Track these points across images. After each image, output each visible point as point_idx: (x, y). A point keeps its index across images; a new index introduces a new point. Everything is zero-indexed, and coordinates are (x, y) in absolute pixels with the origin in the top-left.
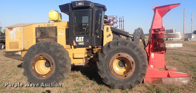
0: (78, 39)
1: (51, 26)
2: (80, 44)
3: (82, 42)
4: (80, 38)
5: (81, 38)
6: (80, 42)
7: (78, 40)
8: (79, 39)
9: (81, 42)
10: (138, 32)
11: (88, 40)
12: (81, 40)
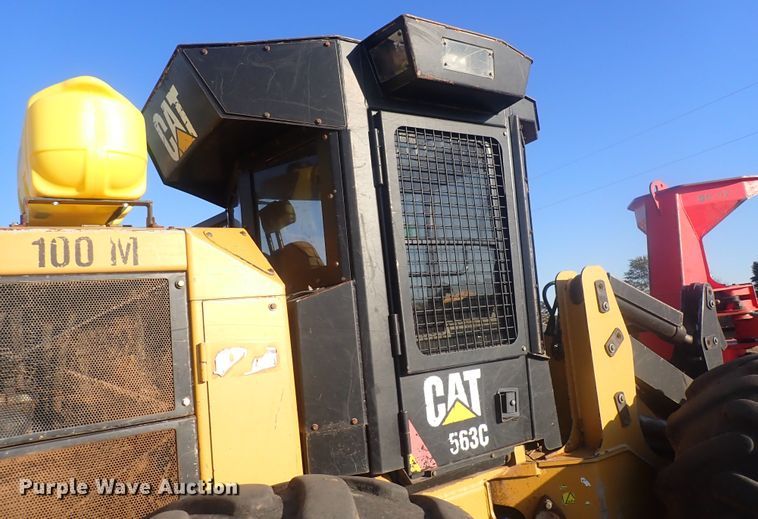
0: (440, 392)
1: (102, 262)
2: (460, 443)
3: (474, 422)
4: (454, 378)
5: (466, 385)
6: (457, 427)
7: (442, 407)
8: (451, 398)
9: (466, 424)
10: (709, 307)
11: (510, 398)
12: (464, 399)
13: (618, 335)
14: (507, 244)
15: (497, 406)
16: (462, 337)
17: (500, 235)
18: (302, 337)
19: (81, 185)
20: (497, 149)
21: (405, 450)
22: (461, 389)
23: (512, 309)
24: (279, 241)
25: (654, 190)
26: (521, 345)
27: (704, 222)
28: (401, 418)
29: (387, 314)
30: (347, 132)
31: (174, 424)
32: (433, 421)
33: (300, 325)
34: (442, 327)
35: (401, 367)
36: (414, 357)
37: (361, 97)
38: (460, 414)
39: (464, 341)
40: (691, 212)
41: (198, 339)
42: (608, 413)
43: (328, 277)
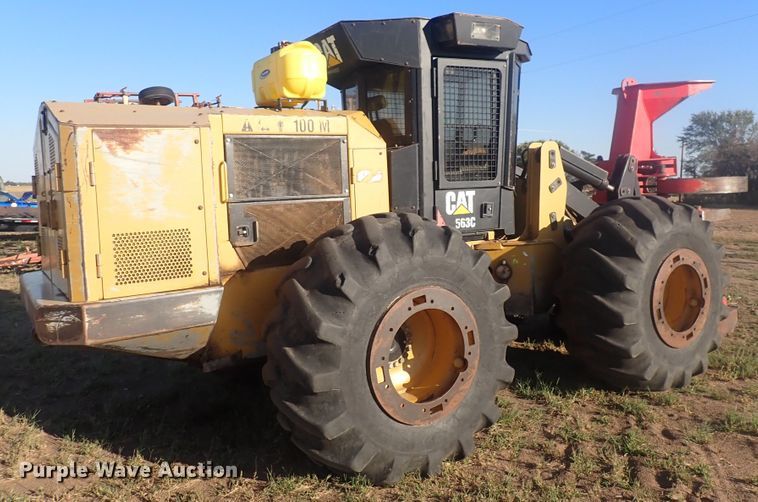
0: (453, 200)
1: (317, 130)
2: (461, 224)
3: (469, 215)
4: (461, 194)
5: (467, 198)
6: (460, 216)
7: (453, 206)
9: (465, 216)
10: (629, 170)
11: (489, 207)
12: (465, 204)
13: (559, 182)
14: (498, 128)
15: (482, 210)
16: (467, 175)
17: (495, 123)
18: (393, 168)
19: (304, 92)
20: (499, 74)
21: (435, 218)
22: (464, 199)
23: (496, 163)
24: (377, 117)
25: (625, 85)
26: (498, 181)
27: (656, 110)
28: (434, 209)
29: (432, 160)
30: (420, 69)
31: (342, 199)
32: (449, 212)
33: (392, 162)
34: (458, 169)
35: (436, 186)
36: (443, 182)
37: (428, 51)
38: (462, 211)
39: (468, 176)
40: (648, 104)
41: (351, 166)
42: (544, 222)
43: (405, 141)
